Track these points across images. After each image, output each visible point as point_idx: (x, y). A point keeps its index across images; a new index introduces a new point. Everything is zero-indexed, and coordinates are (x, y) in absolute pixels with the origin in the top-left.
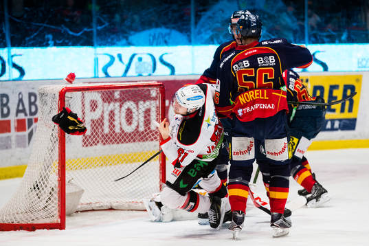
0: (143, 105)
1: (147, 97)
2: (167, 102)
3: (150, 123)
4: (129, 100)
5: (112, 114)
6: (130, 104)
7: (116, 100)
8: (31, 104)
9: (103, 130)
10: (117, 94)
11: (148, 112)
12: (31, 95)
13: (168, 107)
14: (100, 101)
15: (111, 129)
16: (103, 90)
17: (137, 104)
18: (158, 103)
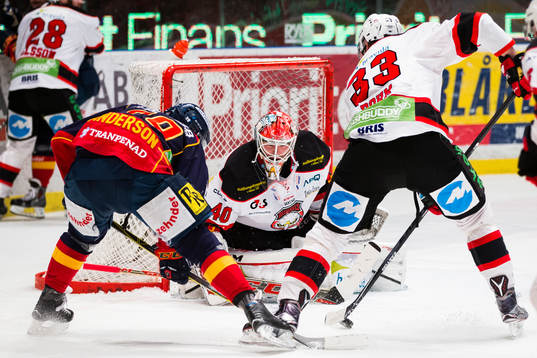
0: (298, 95)
1: (303, 82)
2: (336, 90)
3: (307, 123)
4: (274, 85)
5: (247, 107)
6: (276, 92)
7: (253, 85)
8: (118, 89)
9: (231, 134)
10: (255, 76)
11: (304, 104)
12: (117, 74)
13: (338, 98)
14: (228, 87)
15: (245, 133)
16: (233, 70)
17: (287, 92)
18: (321, 91)
